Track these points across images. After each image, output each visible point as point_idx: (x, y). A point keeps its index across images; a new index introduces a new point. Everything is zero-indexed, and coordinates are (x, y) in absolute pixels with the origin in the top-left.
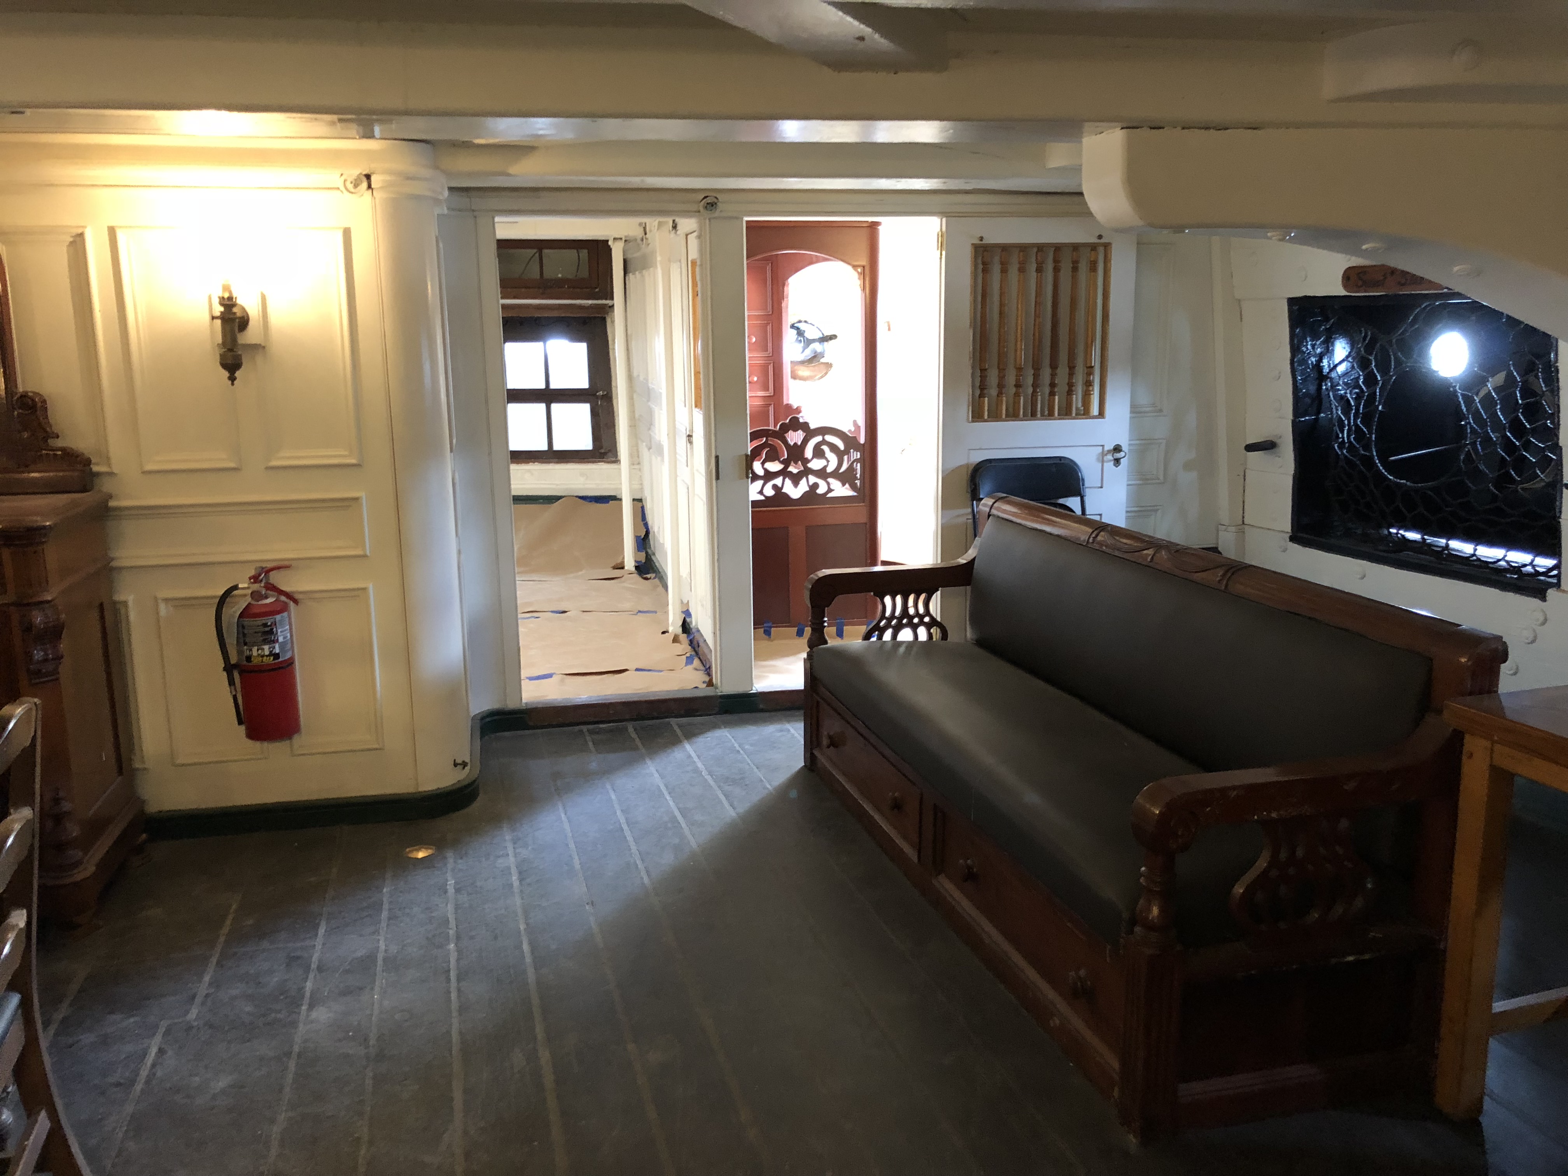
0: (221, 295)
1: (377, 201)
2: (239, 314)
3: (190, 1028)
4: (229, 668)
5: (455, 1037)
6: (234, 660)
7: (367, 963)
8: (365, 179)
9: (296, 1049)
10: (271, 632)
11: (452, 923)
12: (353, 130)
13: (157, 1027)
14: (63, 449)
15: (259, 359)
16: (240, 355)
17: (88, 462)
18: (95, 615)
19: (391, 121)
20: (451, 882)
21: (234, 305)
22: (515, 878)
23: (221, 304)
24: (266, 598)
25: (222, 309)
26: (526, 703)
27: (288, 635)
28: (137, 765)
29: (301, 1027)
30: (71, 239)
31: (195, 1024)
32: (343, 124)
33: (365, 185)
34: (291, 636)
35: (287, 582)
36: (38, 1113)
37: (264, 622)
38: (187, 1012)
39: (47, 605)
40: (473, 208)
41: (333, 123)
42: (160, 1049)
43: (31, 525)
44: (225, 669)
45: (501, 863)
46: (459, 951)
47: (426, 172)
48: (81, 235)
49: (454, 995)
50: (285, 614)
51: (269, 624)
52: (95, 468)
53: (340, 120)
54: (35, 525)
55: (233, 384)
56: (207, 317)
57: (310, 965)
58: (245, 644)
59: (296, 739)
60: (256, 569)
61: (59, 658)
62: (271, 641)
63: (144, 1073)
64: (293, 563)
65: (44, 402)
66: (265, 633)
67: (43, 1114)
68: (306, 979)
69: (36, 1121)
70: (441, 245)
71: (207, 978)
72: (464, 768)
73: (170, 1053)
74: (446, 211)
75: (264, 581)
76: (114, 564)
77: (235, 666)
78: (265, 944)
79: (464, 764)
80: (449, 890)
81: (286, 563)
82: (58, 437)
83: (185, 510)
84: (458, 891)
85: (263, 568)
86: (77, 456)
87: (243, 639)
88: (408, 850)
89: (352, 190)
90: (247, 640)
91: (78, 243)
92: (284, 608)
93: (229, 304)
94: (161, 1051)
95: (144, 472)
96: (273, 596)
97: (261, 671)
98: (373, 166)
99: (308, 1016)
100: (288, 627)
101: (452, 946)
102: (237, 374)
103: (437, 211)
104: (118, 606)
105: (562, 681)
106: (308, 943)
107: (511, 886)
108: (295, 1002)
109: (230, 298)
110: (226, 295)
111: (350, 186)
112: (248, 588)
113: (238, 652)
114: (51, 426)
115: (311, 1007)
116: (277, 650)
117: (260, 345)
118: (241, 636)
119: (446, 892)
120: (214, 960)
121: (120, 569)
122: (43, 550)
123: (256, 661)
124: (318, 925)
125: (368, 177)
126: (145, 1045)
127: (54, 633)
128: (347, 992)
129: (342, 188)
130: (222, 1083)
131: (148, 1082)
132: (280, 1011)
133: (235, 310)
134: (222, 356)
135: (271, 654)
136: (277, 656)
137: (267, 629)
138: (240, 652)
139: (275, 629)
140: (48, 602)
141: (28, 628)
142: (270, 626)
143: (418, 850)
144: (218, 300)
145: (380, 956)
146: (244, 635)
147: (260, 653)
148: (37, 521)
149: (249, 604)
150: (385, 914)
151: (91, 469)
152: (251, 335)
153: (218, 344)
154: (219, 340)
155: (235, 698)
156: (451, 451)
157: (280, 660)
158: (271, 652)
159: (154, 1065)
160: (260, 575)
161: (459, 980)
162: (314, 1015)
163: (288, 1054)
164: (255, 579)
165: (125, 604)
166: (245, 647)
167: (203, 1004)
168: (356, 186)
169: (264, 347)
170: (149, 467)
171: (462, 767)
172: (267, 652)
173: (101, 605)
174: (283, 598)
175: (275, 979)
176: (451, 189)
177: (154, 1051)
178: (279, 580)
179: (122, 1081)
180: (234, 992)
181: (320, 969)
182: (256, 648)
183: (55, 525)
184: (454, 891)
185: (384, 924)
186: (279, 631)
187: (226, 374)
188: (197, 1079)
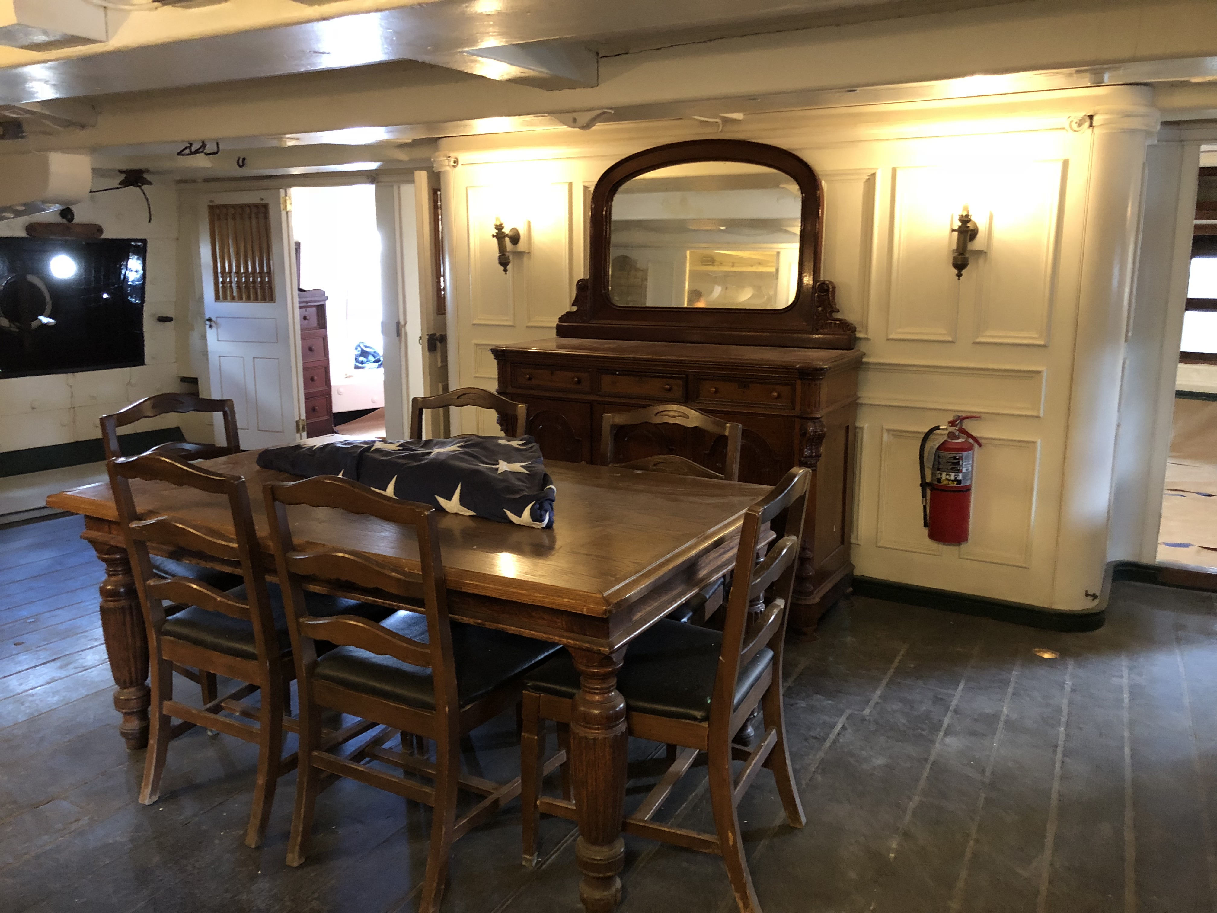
0: (961, 214)
1: (1096, 136)
2: (971, 228)
3: (863, 720)
4: (924, 485)
5: (1054, 796)
6: (928, 480)
7: (992, 720)
8: (1088, 120)
9: (932, 758)
10: (958, 464)
11: (1065, 712)
12: (1086, 79)
13: (844, 712)
14: (840, 320)
15: (981, 261)
16: (968, 257)
17: (853, 330)
18: (842, 432)
19: (1118, 68)
20: (1068, 683)
21: (969, 221)
22: (1126, 695)
23: (960, 221)
24: (958, 438)
25: (960, 224)
26: (1159, 562)
27: (970, 468)
28: (853, 541)
29: (937, 745)
30: (868, 178)
31: (868, 718)
32: (1078, 75)
33: (1087, 124)
34: (972, 468)
35: (975, 429)
36: (772, 730)
37: (955, 455)
38: (863, 710)
39: (817, 421)
40: (1182, 139)
41: (1070, 75)
42: (844, 726)
43: (815, 366)
44: (921, 485)
45: (1115, 680)
46: (1067, 735)
47: (1142, 110)
48: (874, 175)
49: (1058, 765)
50: (970, 452)
51: (957, 457)
52: (858, 335)
53: (1077, 72)
54: (818, 367)
55: (959, 279)
56: (948, 230)
57: (949, 708)
58: (938, 469)
59: (963, 546)
60: (954, 417)
61: (818, 456)
62: (958, 470)
63: (832, 737)
64: (983, 416)
65: (834, 288)
66: (954, 464)
67: (774, 732)
68: (945, 715)
69: (770, 734)
70: (1147, 172)
71: (878, 692)
72: (1093, 600)
73: (850, 730)
74: (1156, 142)
75: (958, 426)
76: (860, 401)
77: (929, 484)
78: (920, 683)
79: (1095, 597)
80: (1066, 689)
81: (977, 415)
82: (838, 311)
83: (911, 369)
84: (1074, 690)
85: (959, 417)
86: (849, 325)
87: (937, 467)
88: (1036, 649)
89: (1076, 129)
90: (940, 466)
91: (871, 180)
92: (970, 448)
93: (965, 220)
94: (844, 728)
95: (888, 340)
96: (963, 438)
97: (946, 491)
98: (1097, 108)
99: (943, 740)
100: (971, 462)
101: (1062, 729)
102: (963, 272)
103: (1148, 142)
104: (857, 430)
105: (1198, 552)
106: (950, 692)
107: (1122, 700)
108: (936, 727)
109: (967, 216)
110: (964, 214)
111: (1075, 126)
112: (946, 429)
113: (932, 473)
114: (835, 305)
115: (946, 735)
116: (960, 478)
117: (982, 251)
118: (936, 463)
119: (1063, 688)
120: (885, 682)
121: (862, 404)
122: (820, 384)
123: (944, 483)
124: (960, 682)
125: (1091, 117)
126: (835, 721)
127: (818, 439)
128: (974, 734)
129: (1069, 129)
130: (880, 761)
131: (834, 742)
132: (923, 730)
133: (969, 225)
134: (955, 259)
135: (955, 480)
136: (959, 482)
137: (956, 461)
138: (933, 474)
139: (961, 462)
140: (818, 418)
141: (804, 434)
142: (958, 459)
143: (1046, 652)
144: (958, 217)
145: (1003, 718)
146: (939, 463)
147: (947, 477)
148: (819, 364)
149: (945, 441)
150: (1010, 690)
151: (855, 334)
152: (978, 244)
153: (954, 250)
154: (955, 247)
155: (925, 507)
156: (1126, 341)
157: (962, 485)
158: (956, 478)
159: (839, 734)
160: (957, 421)
161: (1064, 755)
162: (948, 740)
163: (926, 760)
164: (953, 423)
165: (862, 428)
166: (938, 472)
167: (874, 707)
168: (1080, 125)
169: (985, 252)
170: (893, 336)
171: (1092, 598)
172: (953, 478)
173: (848, 427)
174: (971, 441)
175: (924, 708)
176: (1165, 124)
177: (839, 726)
178: (970, 427)
179: (818, 736)
180: (895, 707)
181: (956, 711)
182: (945, 473)
183: (830, 368)
184: (1070, 690)
185: (1009, 696)
186: (964, 464)
187: (956, 271)
188: (864, 753)
